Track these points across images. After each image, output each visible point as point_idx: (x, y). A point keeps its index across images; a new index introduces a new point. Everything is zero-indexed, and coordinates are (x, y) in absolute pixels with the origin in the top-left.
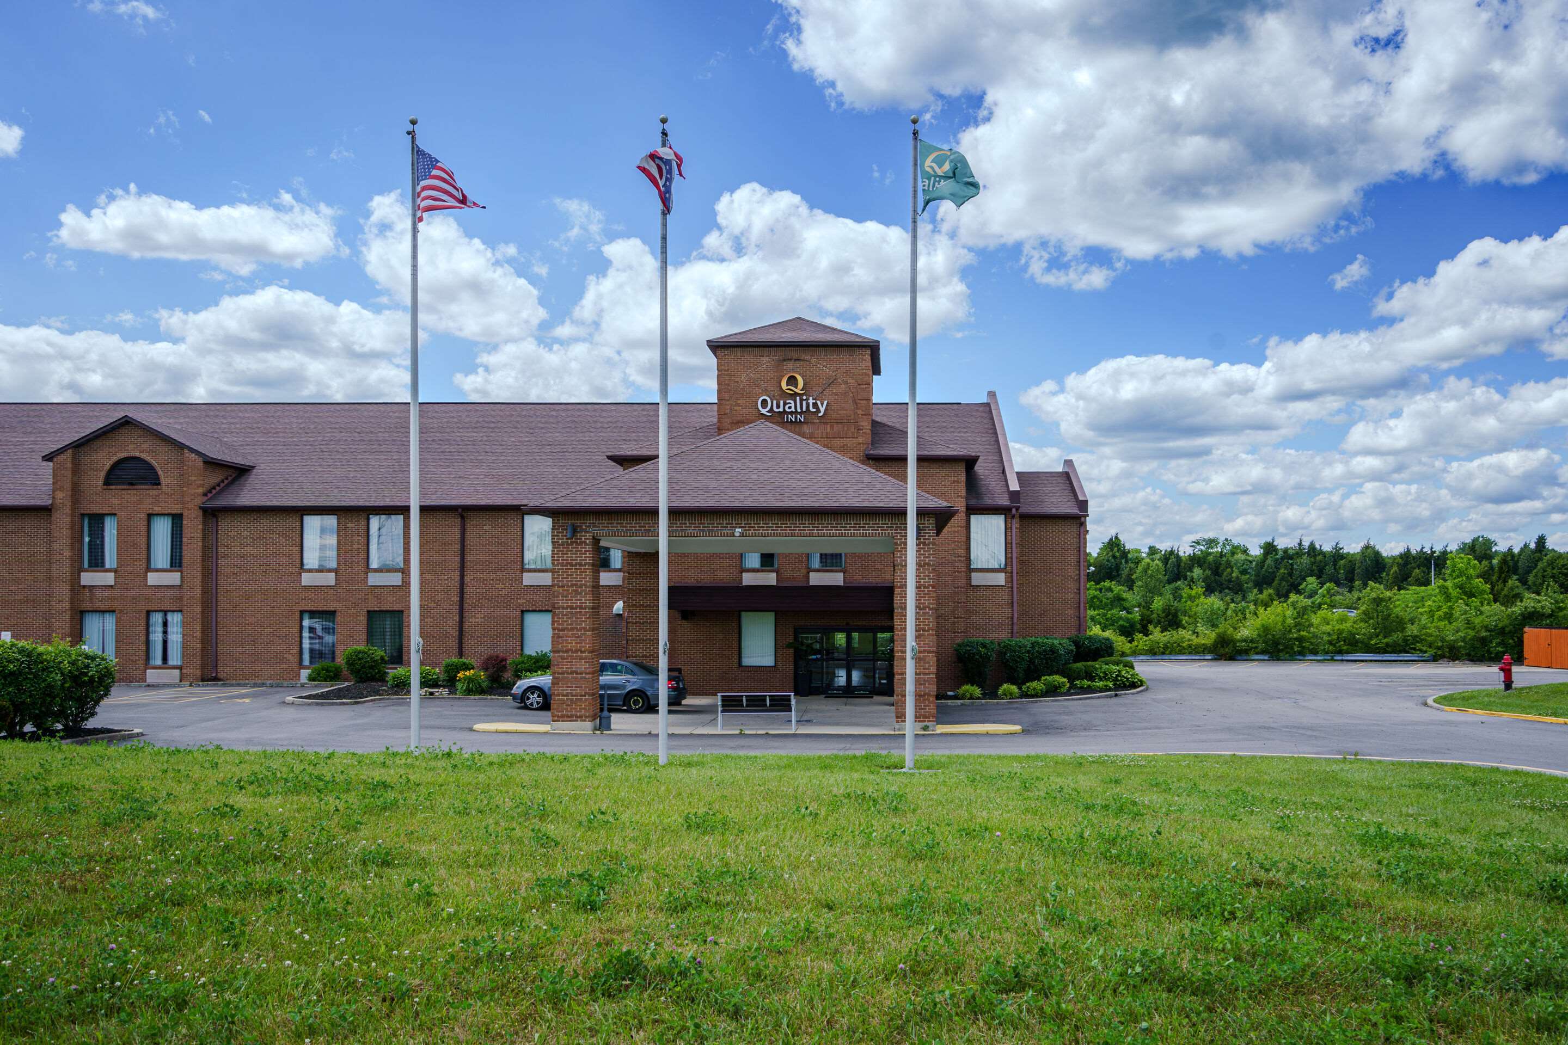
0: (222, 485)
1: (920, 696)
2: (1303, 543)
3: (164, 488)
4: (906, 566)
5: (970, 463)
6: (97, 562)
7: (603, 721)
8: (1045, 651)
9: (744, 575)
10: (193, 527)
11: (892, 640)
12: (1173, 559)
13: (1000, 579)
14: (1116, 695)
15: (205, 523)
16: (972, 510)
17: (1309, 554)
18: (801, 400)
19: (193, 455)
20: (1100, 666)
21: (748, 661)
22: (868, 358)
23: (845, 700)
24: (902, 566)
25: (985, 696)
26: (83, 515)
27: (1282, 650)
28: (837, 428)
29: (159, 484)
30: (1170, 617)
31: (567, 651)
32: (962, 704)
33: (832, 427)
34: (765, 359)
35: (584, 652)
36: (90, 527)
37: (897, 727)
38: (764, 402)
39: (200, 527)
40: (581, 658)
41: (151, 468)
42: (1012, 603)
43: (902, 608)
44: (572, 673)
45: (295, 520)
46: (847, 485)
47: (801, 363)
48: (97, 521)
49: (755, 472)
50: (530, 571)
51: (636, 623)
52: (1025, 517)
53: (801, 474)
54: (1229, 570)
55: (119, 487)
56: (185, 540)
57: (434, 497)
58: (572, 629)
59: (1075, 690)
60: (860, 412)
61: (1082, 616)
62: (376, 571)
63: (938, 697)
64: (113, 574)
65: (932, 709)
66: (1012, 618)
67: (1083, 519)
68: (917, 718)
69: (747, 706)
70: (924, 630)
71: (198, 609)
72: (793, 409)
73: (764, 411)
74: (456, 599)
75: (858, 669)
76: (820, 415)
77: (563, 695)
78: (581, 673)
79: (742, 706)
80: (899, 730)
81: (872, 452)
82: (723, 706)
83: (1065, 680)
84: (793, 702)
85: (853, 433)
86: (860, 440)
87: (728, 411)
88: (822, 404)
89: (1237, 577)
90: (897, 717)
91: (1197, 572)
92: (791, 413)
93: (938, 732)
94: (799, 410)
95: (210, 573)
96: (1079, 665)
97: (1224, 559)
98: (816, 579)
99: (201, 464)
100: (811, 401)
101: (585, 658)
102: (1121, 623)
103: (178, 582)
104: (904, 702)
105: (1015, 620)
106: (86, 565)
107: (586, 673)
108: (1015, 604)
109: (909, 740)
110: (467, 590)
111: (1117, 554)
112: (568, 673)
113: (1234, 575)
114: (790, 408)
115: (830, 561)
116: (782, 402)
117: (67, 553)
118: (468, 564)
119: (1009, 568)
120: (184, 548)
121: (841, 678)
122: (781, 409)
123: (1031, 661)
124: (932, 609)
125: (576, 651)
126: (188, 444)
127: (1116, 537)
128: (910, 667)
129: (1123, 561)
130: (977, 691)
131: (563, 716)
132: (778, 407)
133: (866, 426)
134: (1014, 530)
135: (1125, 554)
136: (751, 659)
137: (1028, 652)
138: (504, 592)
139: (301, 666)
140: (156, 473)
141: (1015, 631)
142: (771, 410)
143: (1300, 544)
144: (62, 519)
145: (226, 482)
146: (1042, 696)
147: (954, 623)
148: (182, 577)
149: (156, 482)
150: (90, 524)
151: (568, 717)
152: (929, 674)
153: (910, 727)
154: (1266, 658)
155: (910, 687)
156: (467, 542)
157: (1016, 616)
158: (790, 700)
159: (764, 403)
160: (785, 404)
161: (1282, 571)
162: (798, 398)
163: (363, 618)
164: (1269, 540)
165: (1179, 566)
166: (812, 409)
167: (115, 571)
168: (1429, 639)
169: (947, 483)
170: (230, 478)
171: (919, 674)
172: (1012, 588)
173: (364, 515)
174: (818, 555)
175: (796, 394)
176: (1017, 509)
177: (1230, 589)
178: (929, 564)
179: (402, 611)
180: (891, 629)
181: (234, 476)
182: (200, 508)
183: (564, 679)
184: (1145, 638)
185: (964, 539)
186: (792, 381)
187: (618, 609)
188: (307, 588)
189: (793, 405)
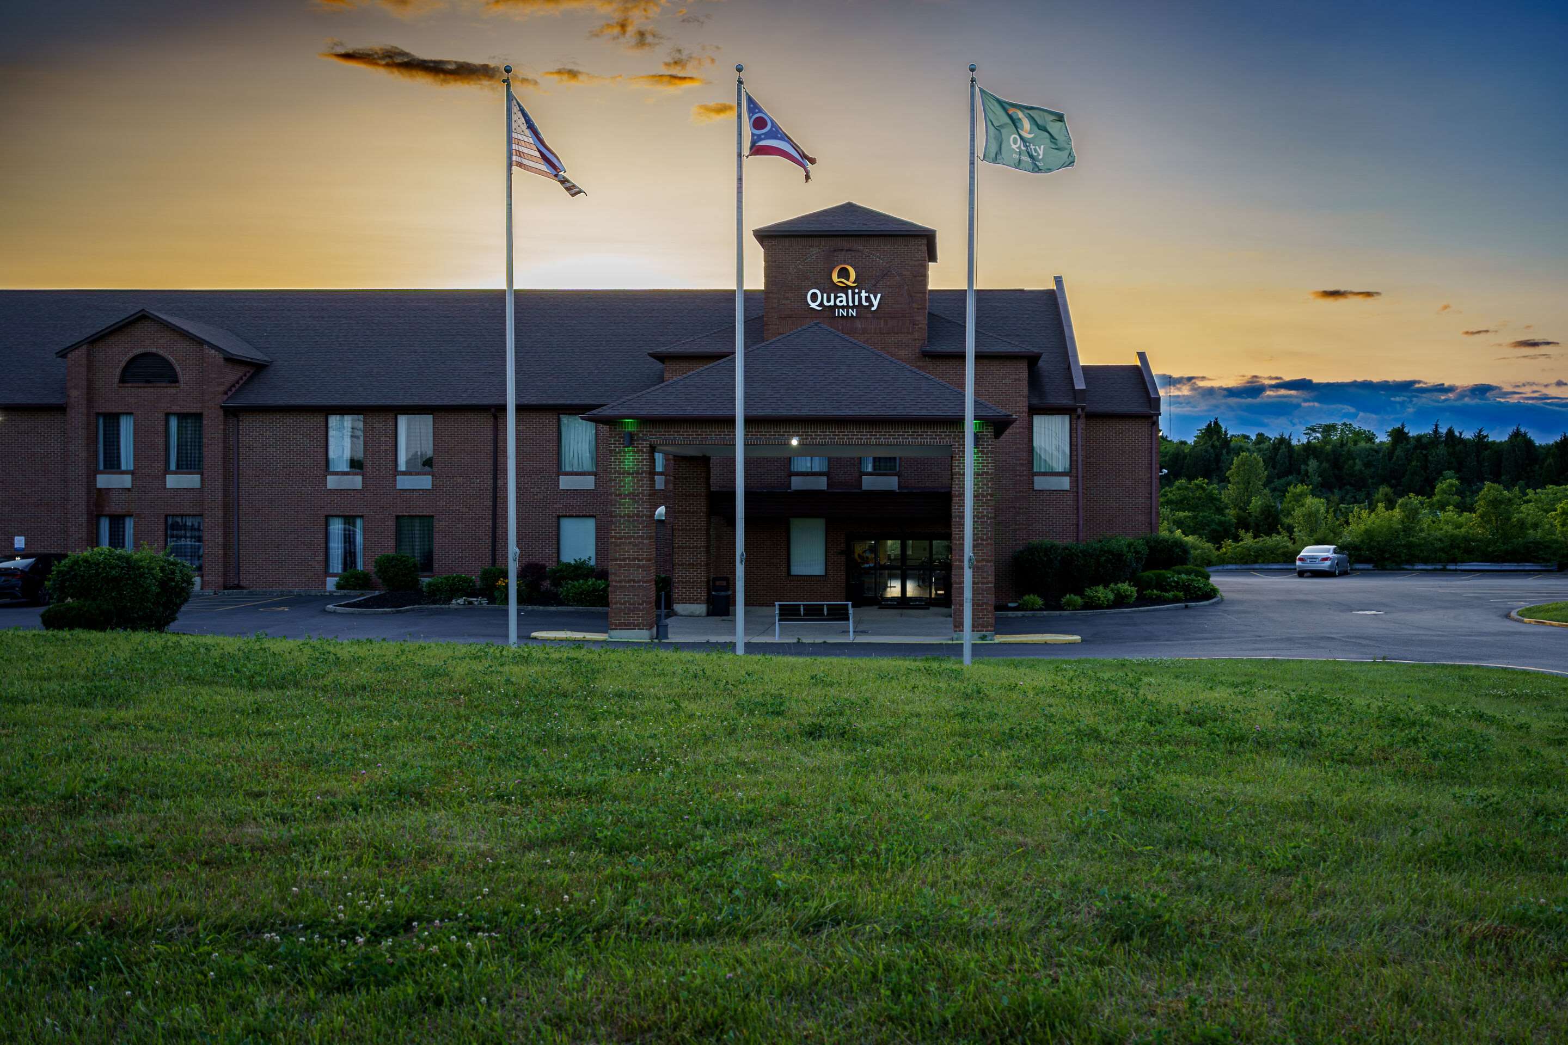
0: (241, 382)
1: (978, 605)
2: (1440, 430)
3: (182, 386)
4: (964, 474)
5: (1032, 360)
6: (113, 464)
7: (661, 629)
8: (1112, 559)
9: (793, 478)
10: (213, 427)
11: (949, 549)
12: (1283, 449)
13: (1065, 483)
14: (1186, 607)
15: (225, 423)
16: (1035, 410)
17: (1446, 442)
18: (853, 294)
19: (213, 351)
20: (1172, 576)
21: (797, 570)
22: (924, 248)
23: (900, 611)
24: (960, 474)
25: (1047, 607)
26: (98, 414)
27: (1388, 559)
28: (891, 323)
29: (177, 382)
30: (1270, 520)
31: (624, 560)
32: (1023, 616)
33: (886, 321)
34: (815, 250)
35: (642, 560)
36: (105, 426)
37: (955, 636)
38: (814, 295)
39: (222, 427)
40: (639, 567)
41: (170, 366)
42: (1078, 509)
43: (959, 517)
44: (629, 581)
45: (319, 419)
46: (904, 392)
47: (853, 254)
48: (112, 419)
49: (812, 378)
50: (567, 474)
51: (682, 530)
52: (1092, 416)
53: (858, 381)
54: (1350, 462)
55: (135, 385)
56: (205, 440)
57: (464, 395)
58: (630, 537)
59: (1143, 600)
60: (915, 306)
61: (1153, 522)
62: (404, 473)
63: (998, 608)
64: (130, 476)
65: (990, 618)
66: (1078, 525)
67: (1155, 418)
68: (975, 628)
69: (805, 615)
70: (982, 540)
71: (220, 514)
72: (844, 303)
73: (813, 305)
74: (489, 503)
75: (912, 578)
76: (873, 309)
77: (621, 604)
78: (639, 582)
79: (800, 615)
80: (957, 639)
81: (928, 349)
82: (781, 615)
83: (1134, 589)
84: (851, 611)
85: (908, 328)
86: (916, 335)
87: (775, 305)
88: (875, 298)
89: (1360, 471)
90: (955, 626)
91: (1313, 464)
92: (843, 307)
93: (996, 641)
94: (851, 304)
95: (231, 475)
96: (1149, 574)
97: (1345, 449)
98: (868, 483)
99: (222, 361)
100: (864, 294)
101: (643, 566)
102: (1214, 526)
103: (198, 485)
104: (962, 611)
105: (1081, 527)
106: (101, 467)
107: (644, 582)
108: (1081, 511)
109: (967, 651)
110: (500, 494)
111: (1217, 443)
112: (625, 582)
113: (1357, 468)
114: (841, 301)
115: (883, 465)
116: (832, 295)
117: (83, 455)
118: (501, 466)
119: (1074, 471)
120: (205, 449)
121: (894, 590)
122: (832, 303)
123: (1097, 570)
124: (991, 518)
125: (634, 559)
126: (207, 339)
127: (1216, 423)
128: (968, 574)
129: (1224, 451)
130: (1039, 602)
131: (620, 624)
132: (829, 301)
133: (922, 320)
134: (1079, 431)
135: (1226, 442)
136: (798, 568)
137: (1094, 560)
138: (540, 496)
139: (327, 574)
140: (174, 370)
141: (1080, 538)
142: (821, 304)
143: (1436, 431)
144: (77, 417)
145: (244, 378)
146: (1109, 607)
148: (202, 480)
149: (174, 380)
150: (105, 423)
151: (626, 625)
152: (987, 583)
153: (968, 637)
154: (1370, 567)
155: (968, 594)
156: (500, 444)
157: (1081, 522)
158: (847, 610)
159: (814, 297)
160: (836, 298)
161: (1414, 463)
162: (850, 292)
163: (391, 523)
164: (1398, 425)
165: (1290, 457)
166: (864, 303)
167: (132, 473)
168: (1554, 546)
169: (1008, 381)
170: (248, 375)
171: (978, 583)
172: (1077, 493)
173: (392, 415)
174: (871, 460)
175: (848, 287)
176: (1083, 409)
177: (1351, 485)
178: (987, 473)
179: (433, 516)
180: (948, 537)
181: (252, 371)
182: (221, 407)
183: (621, 587)
184: (1234, 545)
185: (1026, 440)
186: (844, 273)
187: (660, 515)
188: (333, 491)
189: (844, 298)
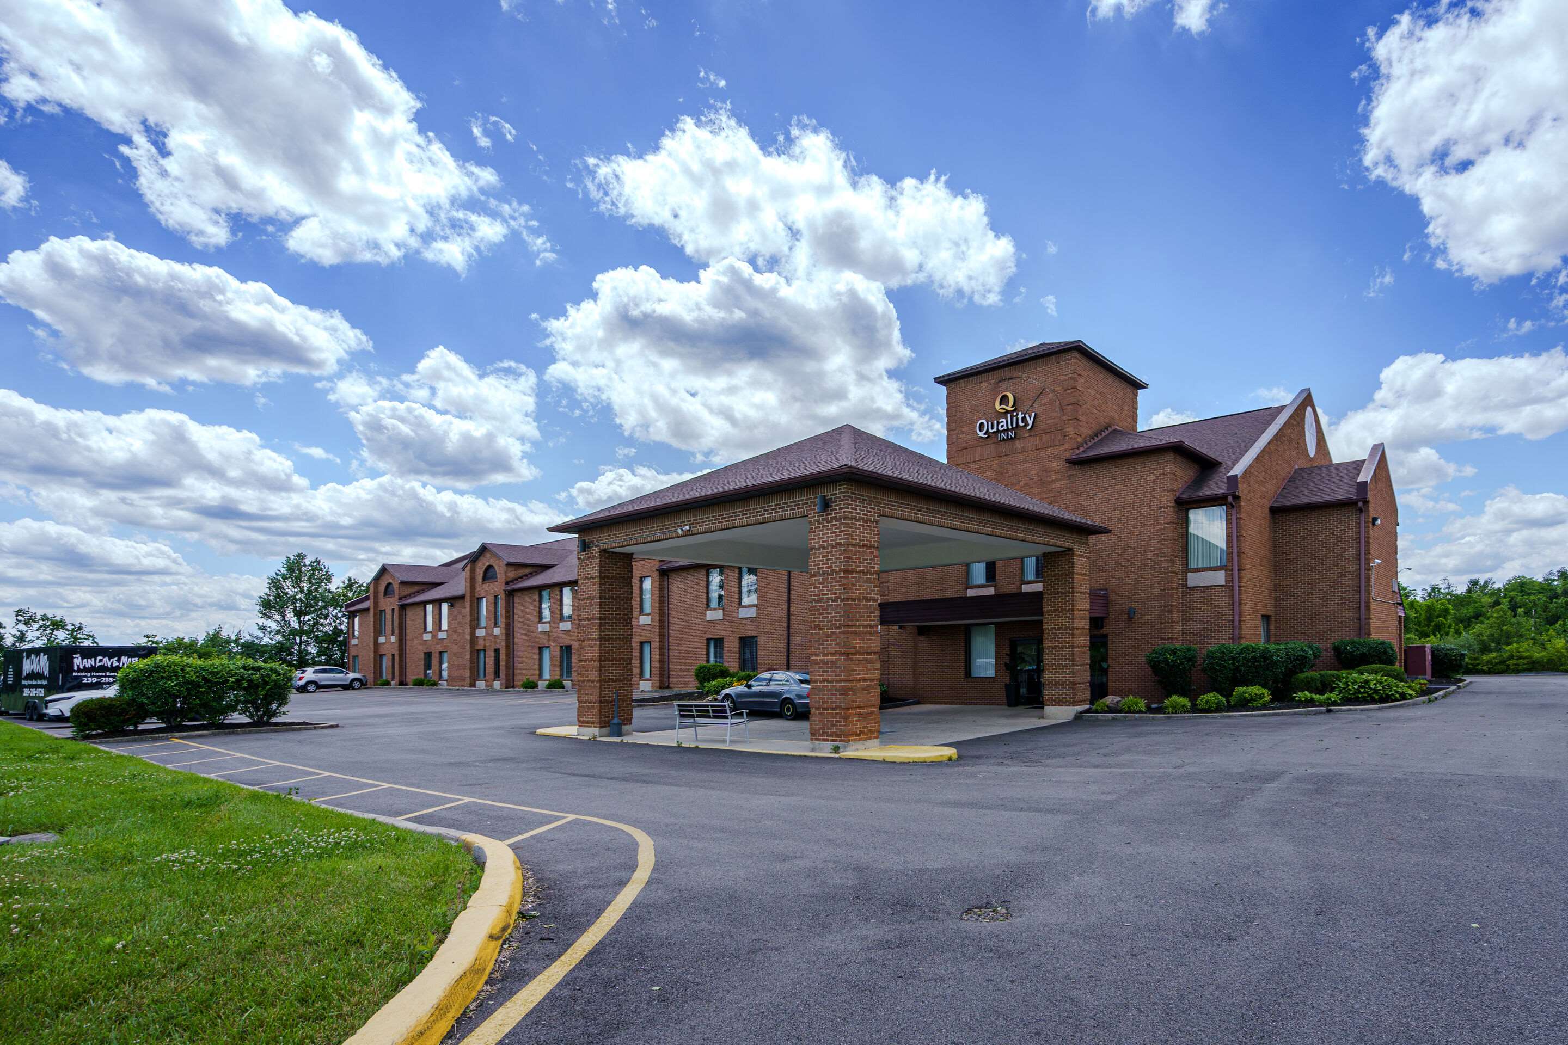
0: (527, 577)
1: (829, 708)
8: (1254, 658)
9: (970, 589)
13: (1220, 577)
16: (1191, 505)
18: (1012, 417)
20: (1348, 675)
22: (1074, 361)
28: (1045, 438)
33: (1041, 439)
34: (984, 385)
38: (982, 425)
42: (1234, 604)
47: (1014, 381)
55: (487, 582)
59: (1275, 704)
60: (1065, 418)
61: (1363, 617)
64: (485, 629)
66: (1233, 621)
70: (836, 628)
72: (1005, 427)
73: (981, 434)
74: (785, 625)
76: (1029, 428)
81: (1078, 456)
83: (1269, 692)
85: (1060, 441)
86: (1067, 446)
87: (955, 441)
88: (1030, 417)
90: (812, 735)
92: (1004, 430)
94: (1010, 427)
100: (1020, 416)
105: (1236, 624)
108: (1236, 606)
110: (792, 618)
114: (1002, 426)
116: (996, 422)
118: (793, 598)
119: (1229, 565)
122: (995, 429)
123: (1237, 669)
132: (992, 428)
133: (1071, 431)
134: (1235, 521)
137: (1233, 658)
141: (1237, 636)
142: (987, 432)
147: (1161, 628)
156: (792, 580)
157: (1237, 619)
160: (998, 423)
162: (1009, 416)
163: (737, 642)
166: (1021, 424)
172: (1233, 587)
175: (1007, 412)
176: (1234, 496)
179: (757, 637)
186: (1004, 400)
188: (710, 621)
189: (1005, 423)
